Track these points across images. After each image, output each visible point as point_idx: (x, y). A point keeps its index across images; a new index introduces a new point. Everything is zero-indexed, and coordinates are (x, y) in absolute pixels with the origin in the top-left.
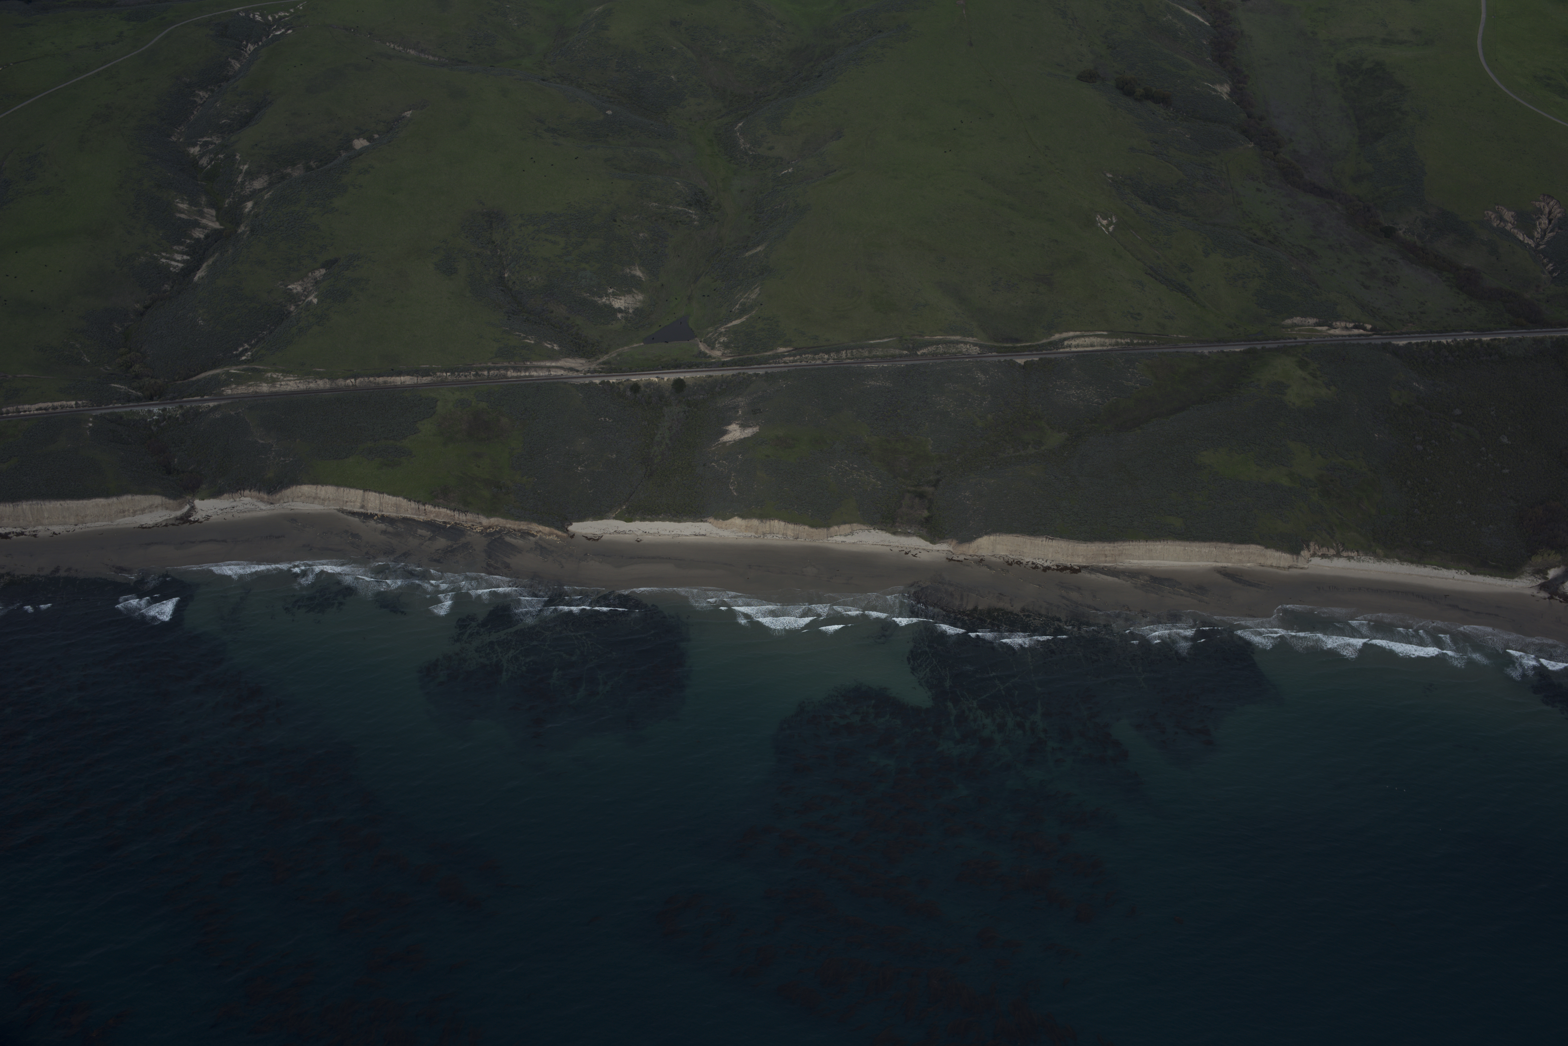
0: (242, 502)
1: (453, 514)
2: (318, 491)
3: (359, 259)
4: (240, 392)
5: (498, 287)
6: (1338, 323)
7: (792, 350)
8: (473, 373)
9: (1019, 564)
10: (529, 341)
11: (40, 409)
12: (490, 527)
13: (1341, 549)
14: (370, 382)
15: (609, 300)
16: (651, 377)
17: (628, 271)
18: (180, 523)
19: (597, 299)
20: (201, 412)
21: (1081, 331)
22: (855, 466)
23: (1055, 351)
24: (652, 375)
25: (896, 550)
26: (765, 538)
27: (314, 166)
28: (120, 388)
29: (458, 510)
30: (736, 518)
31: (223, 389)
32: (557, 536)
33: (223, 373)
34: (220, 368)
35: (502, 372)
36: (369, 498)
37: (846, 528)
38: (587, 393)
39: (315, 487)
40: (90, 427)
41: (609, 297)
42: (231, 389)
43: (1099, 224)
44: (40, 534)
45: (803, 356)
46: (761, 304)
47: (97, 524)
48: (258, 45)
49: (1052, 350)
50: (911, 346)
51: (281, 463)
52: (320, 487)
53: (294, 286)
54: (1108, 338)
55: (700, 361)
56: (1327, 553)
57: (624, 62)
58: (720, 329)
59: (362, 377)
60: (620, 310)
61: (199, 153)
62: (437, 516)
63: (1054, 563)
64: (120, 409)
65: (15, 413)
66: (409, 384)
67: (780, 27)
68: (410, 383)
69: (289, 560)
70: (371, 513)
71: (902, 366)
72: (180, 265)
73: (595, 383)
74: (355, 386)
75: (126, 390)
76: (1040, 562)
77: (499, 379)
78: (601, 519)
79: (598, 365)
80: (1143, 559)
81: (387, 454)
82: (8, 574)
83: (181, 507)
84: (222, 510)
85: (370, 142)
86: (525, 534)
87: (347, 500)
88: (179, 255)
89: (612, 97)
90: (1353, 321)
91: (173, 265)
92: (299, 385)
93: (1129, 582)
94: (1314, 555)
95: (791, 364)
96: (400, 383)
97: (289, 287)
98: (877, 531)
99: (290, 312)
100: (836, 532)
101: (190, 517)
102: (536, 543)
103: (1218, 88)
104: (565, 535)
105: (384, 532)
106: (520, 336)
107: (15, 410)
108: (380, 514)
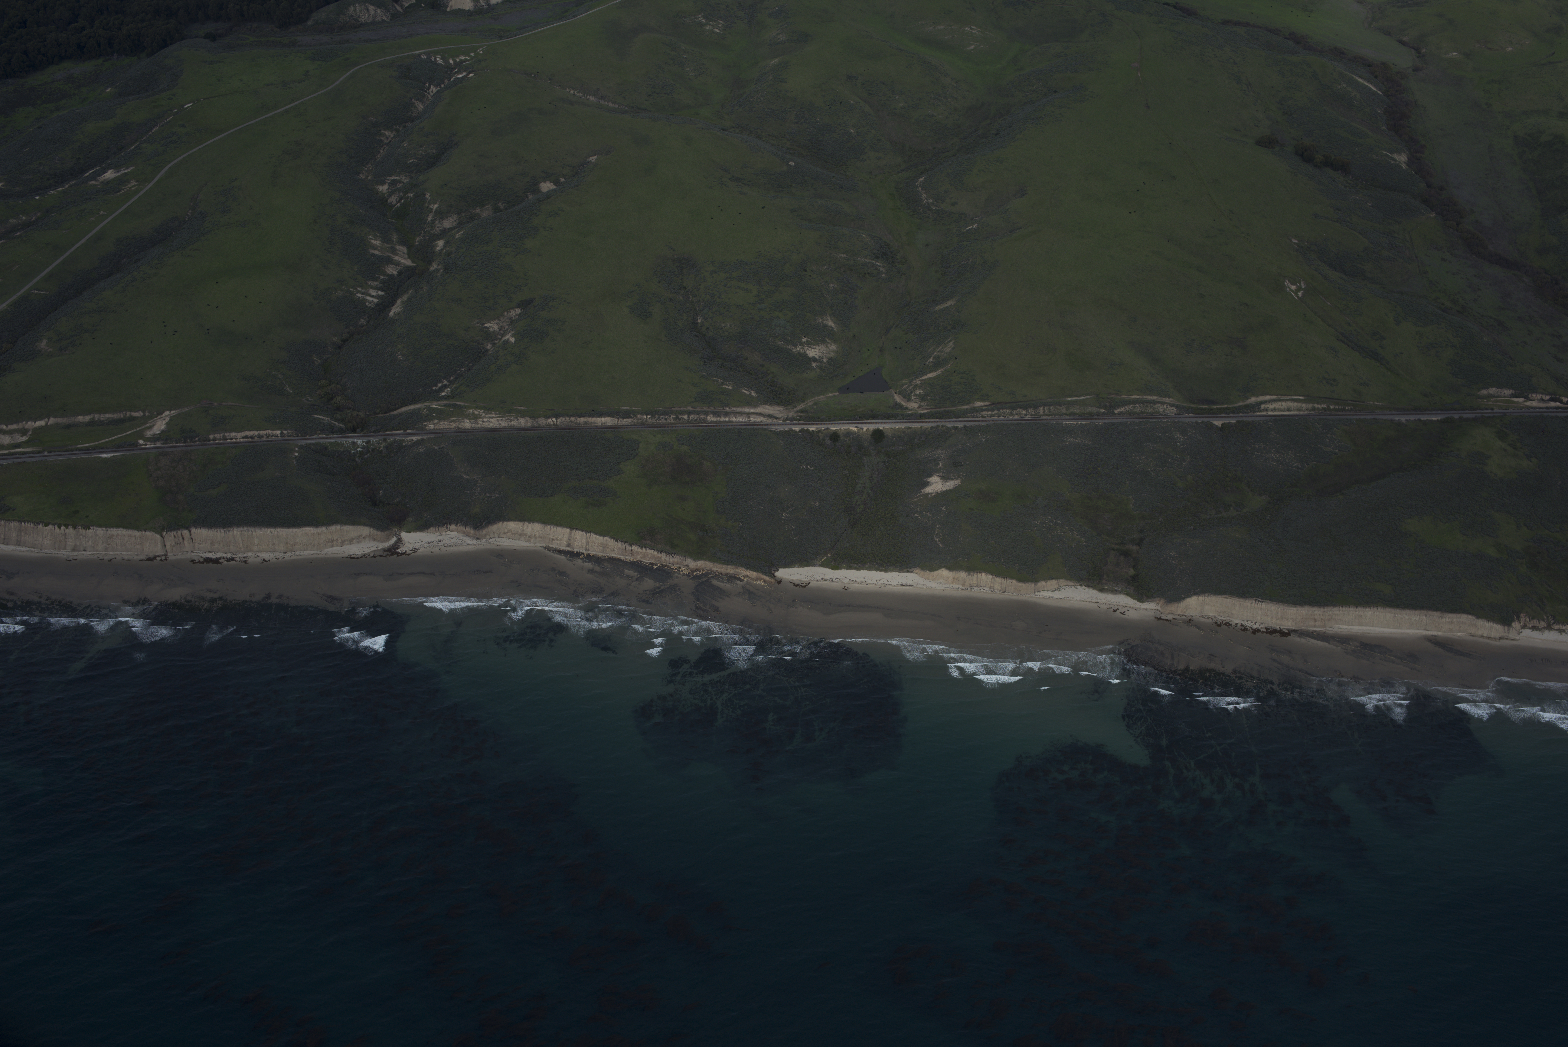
0: (449, 536)
1: (660, 556)
2: (525, 528)
3: (554, 301)
4: (442, 427)
5: (693, 333)
6: (1534, 395)
7: (990, 405)
8: (673, 416)
9: (1227, 626)
10: (727, 387)
11: (246, 437)
12: (696, 570)
13: (1552, 622)
14: (571, 422)
15: (803, 349)
16: (850, 427)
17: (821, 321)
18: (387, 555)
19: (791, 347)
20: (405, 446)
21: (1277, 395)
22: (1059, 522)
23: (1251, 414)
24: (851, 425)
25: (1104, 607)
26: (972, 590)
27: (502, 208)
28: (323, 419)
29: (666, 552)
30: (943, 569)
31: (426, 423)
32: (765, 581)
33: (425, 408)
34: (421, 403)
35: (701, 416)
36: (575, 536)
37: (1053, 583)
38: (787, 440)
39: (521, 523)
40: (296, 457)
41: (804, 346)
42: (434, 424)
43: (1288, 289)
44: (250, 560)
45: (1001, 411)
46: (956, 358)
47: (306, 553)
48: (440, 87)
49: (1249, 413)
50: (1108, 404)
51: (486, 499)
52: (526, 523)
53: (491, 325)
54: (1305, 403)
55: (895, 413)
56: (1538, 625)
57: (802, 115)
58: (915, 381)
59: (563, 416)
60: (814, 359)
61: (388, 191)
62: (643, 557)
63: (1263, 626)
64: (324, 440)
65: (222, 440)
66: (610, 426)
67: (955, 85)
68: (610, 424)
69: (501, 596)
70: (577, 552)
71: (1100, 424)
72: (376, 300)
73: (795, 430)
74: (557, 425)
75: (328, 421)
76: (1248, 624)
77: (699, 423)
78: (808, 565)
79: (795, 413)
80: (1352, 625)
81: (593, 494)
82: (221, 598)
83: (388, 538)
84: (428, 543)
85: (556, 185)
86: (732, 578)
87: (553, 538)
88: (374, 290)
89: (791, 149)
90: (1549, 394)
91: (369, 300)
92: (501, 422)
93: (1339, 647)
94: (1524, 627)
95: (989, 418)
96: (600, 424)
97: (486, 325)
98: (1084, 587)
99: (487, 351)
100: (1044, 587)
101: (398, 549)
102: (743, 587)
103: (1396, 156)
104: (772, 580)
105: (591, 571)
106: (717, 381)
107: (222, 438)
108: (586, 552)
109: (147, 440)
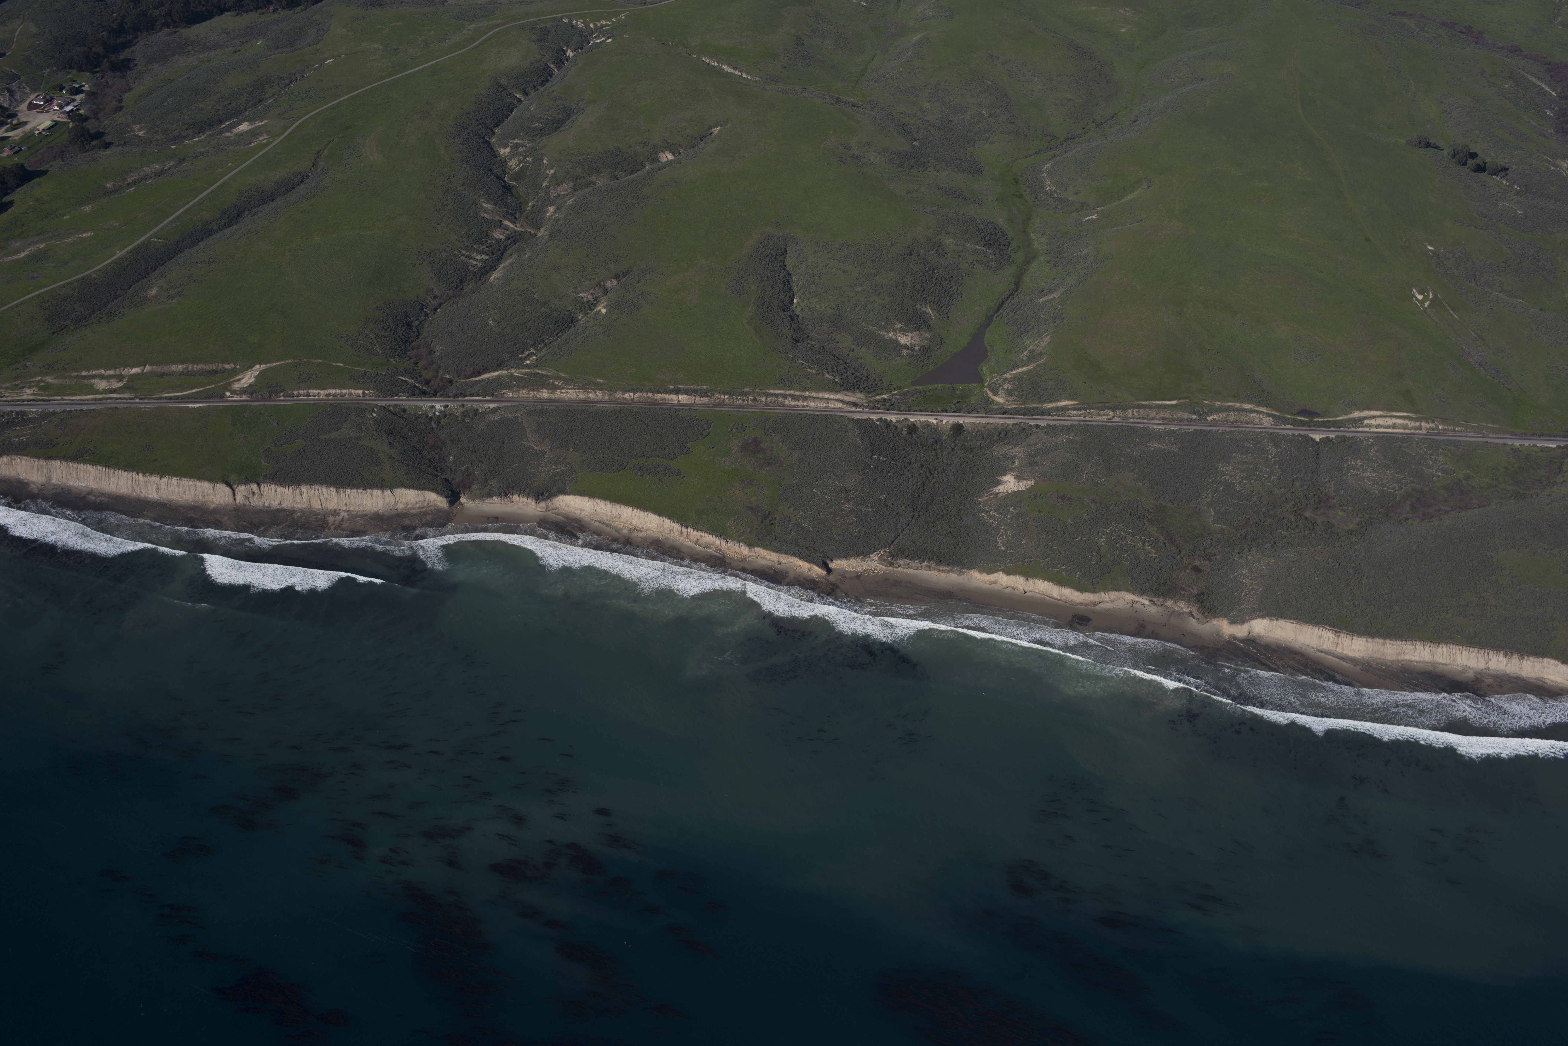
1: (715, 540)
3: (652, 273)
4: (520, 396)
5: (786, 313)
7: (1078, 404)
8: (751, 398)
9: (1289, 650)
10: (810, 371)
11: (329, 395)
14: (649, 397)
15: (895, 335)
16: (930, 418)
17: (919, 307)
19: (883, 333)
20: (481, 412)
21: (1383, 411)
22: (1130, 531)
23: (1353, 429)
27: (619, 176)
28: (407, 381)
29: (720, 537)
30: (1001, 573)
31: (505, 391)
32: (817, 573)
33: (507, 376)
34: (504, 370)
35: (780, 399)
37: (1113, 595)
38: (863, 429)
39: (582, 498)
40: (374, 417)
41: (896, 333)
42: (513, 392)
43: (1414, 299)
45: (1088, 411)
46: (1050, 353)
48: (578, 51)
49: (1351, 428)
50: (1201, 410)
51: (552, 471)
53: (585, 295)
54: (1412, 421)
55: (980, 407)
57: (936, 93)
58: (1006, 375)
59: (641, 391)
60: (906, 347)
61: (509, 154)
64: (404, 402)
65: (305, 396)
66: (686, 404)
68: (687, 402)
71: (1190, 430)
72: (478, 264)
73: (872, 419)
74: (633, 400)
75: (412, 383)
77: (776, 406)
78: (863, 558)
79: (877, 401)
81: (657, 472)
85: (675, 156)
88: (479, 254)
89: (921, 128)
91: (472, 264)
92: (578, 395)
95: (1075, 418)
96: (677, 402)
97: (580, 295)
99: (578, 320)
104: (824, 572)
106: (802, 364)
107: (305, 394)
109: (234, 392)
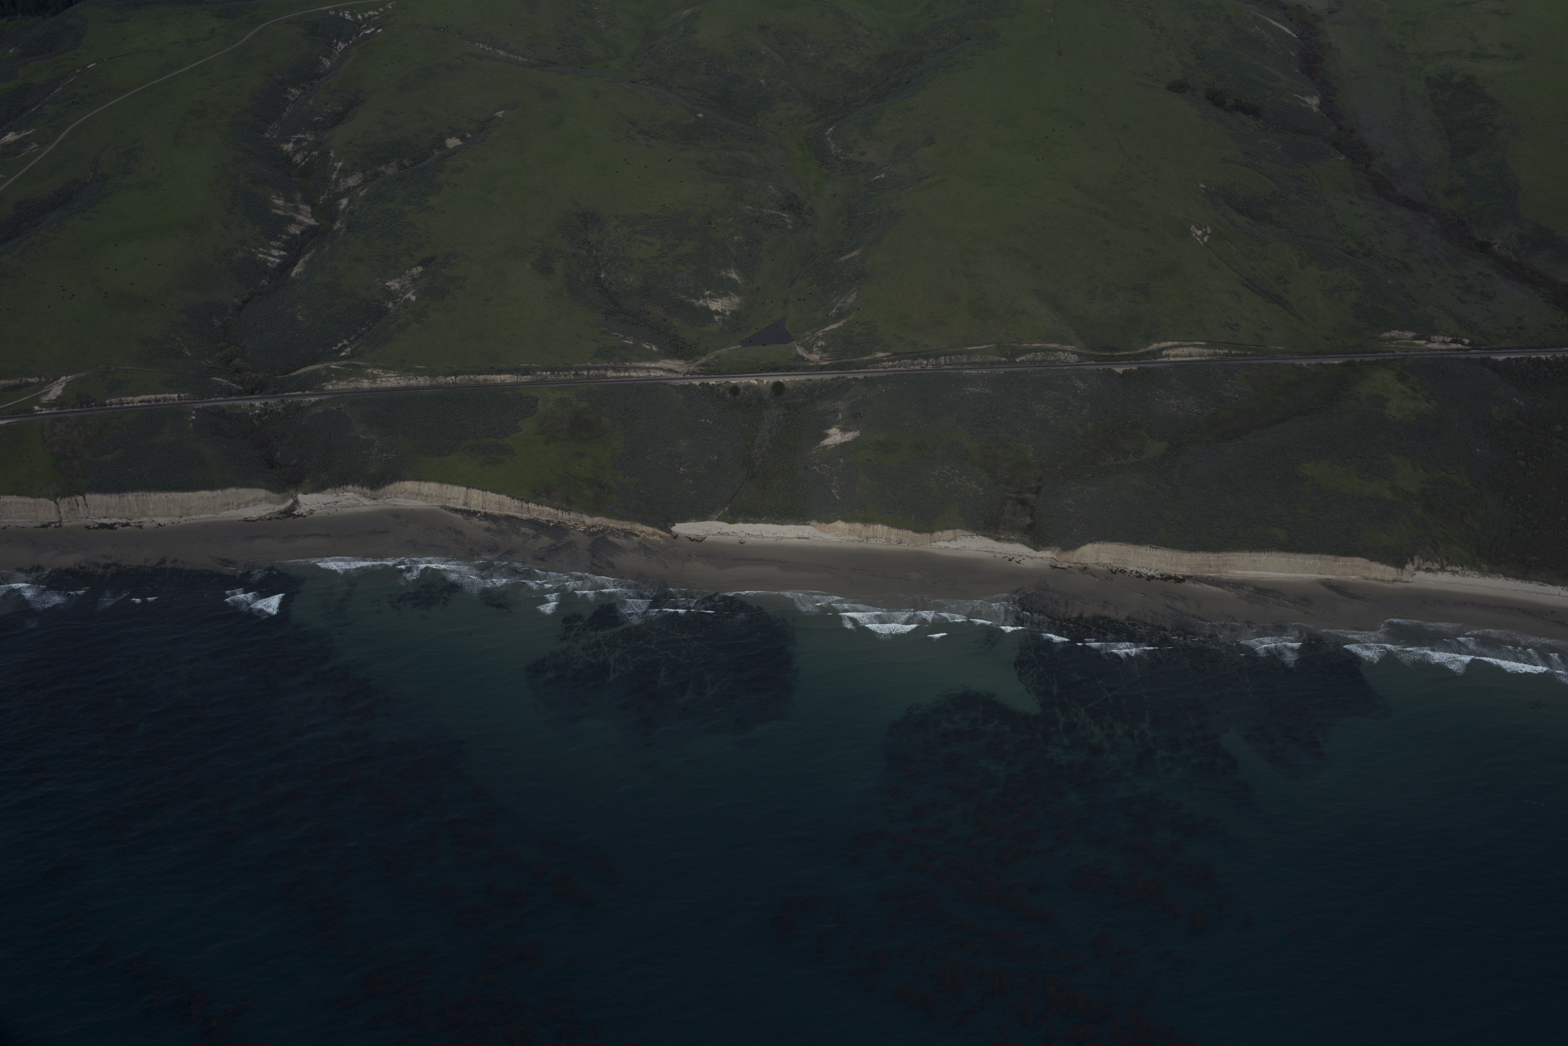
0: (345, 497)
1: (556, 513)
2: (421, 487)
3: (457, 258)
4: (341, 387)
5: (595, 288)
6: (1436, 337)
7: (891, 355)
8: (573, 372)
9: (1123, 573)
10: (627, 342)
11: (143, 401)
12: (593, 527)
13: (1446, 563)
14: (471, 380)
15: (706, 302)
16: (751, 380)
17: (724, 273)
18: (283, 517)
19: (693, 301)
20: (303, 407)
21: (1179, 341)
22: (957, 472)
23: (1153, 360)
24: (751, 378)
25: (1000, 556)
26: (868, 542)
27: (408, 165)
28: (221, 382)
29: (562, 509)
30: (839, 521)
31: (324, 384)
32: (661, 536)
33: (324, 369)
34: (320, 363)
35: (601, 372)
36: (472, 495)
37: (949, 533)
38: (687, 395)
39: (418, 483)
40: (193, 420)
41: (706, 299)
42: (332, 385)
43: (1194, 235)
44: (145, 525)
45: (902, 361)
46: (858, 309)
47: (202, 516)
48: (348, 43)
49: (1150, 359)
50: (1009, 353)
51: (383, 459)
52: (423, 483)
53: (392, 283)
54: (1206, 348)
55: (797, 365)
56: (1431, 567)
57: (713, 66)
58: (817, 333)
59: (462, 374)
60: (717, 313)
61: (293, 149)
62: (540, 514)
63: (1158, 572)
64: (222, 402)
65: (119, 404)
66: (509, 383)
67: (867, 33)
68: (510, 382)
69: (395, 556)
70: (474, 511)
71: (1001, 373)
72: (277, 261)
73: (695, 384)
74: (456, 383)
75: (227, 383)
76: (1143, 571)
77: (598, 379)
78: (704, 520)
79: (696, 367)
80: (1247, 570)
81: (490, 452)
82: (115, 564)
83: (284, 500)
84: (325, 504)
85: (462, 141)
86: (628, 534)
87: (450, 497)
88: (276, 251)
89: (701, 100)
90: (1451, 336)
91: (271, 261)
92: (400, 382)
93: (1233, 593)
94: (1418, 569)
95: (890, 369)
96: (500, 382)
97: (387, 284)
98: (980, 537)
99: (388, 309)
100: (940, 538)
101: (294, 511)
102: (639, 543)
103: (1308, 100)
104: (668, 535)
105: (487, 530)
106: (618, 336)
107: (118, 402)
108: (482, 511)
109: (43, 406)
